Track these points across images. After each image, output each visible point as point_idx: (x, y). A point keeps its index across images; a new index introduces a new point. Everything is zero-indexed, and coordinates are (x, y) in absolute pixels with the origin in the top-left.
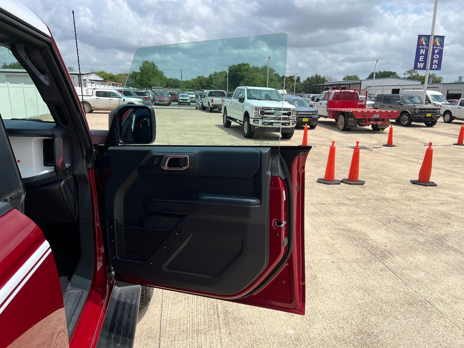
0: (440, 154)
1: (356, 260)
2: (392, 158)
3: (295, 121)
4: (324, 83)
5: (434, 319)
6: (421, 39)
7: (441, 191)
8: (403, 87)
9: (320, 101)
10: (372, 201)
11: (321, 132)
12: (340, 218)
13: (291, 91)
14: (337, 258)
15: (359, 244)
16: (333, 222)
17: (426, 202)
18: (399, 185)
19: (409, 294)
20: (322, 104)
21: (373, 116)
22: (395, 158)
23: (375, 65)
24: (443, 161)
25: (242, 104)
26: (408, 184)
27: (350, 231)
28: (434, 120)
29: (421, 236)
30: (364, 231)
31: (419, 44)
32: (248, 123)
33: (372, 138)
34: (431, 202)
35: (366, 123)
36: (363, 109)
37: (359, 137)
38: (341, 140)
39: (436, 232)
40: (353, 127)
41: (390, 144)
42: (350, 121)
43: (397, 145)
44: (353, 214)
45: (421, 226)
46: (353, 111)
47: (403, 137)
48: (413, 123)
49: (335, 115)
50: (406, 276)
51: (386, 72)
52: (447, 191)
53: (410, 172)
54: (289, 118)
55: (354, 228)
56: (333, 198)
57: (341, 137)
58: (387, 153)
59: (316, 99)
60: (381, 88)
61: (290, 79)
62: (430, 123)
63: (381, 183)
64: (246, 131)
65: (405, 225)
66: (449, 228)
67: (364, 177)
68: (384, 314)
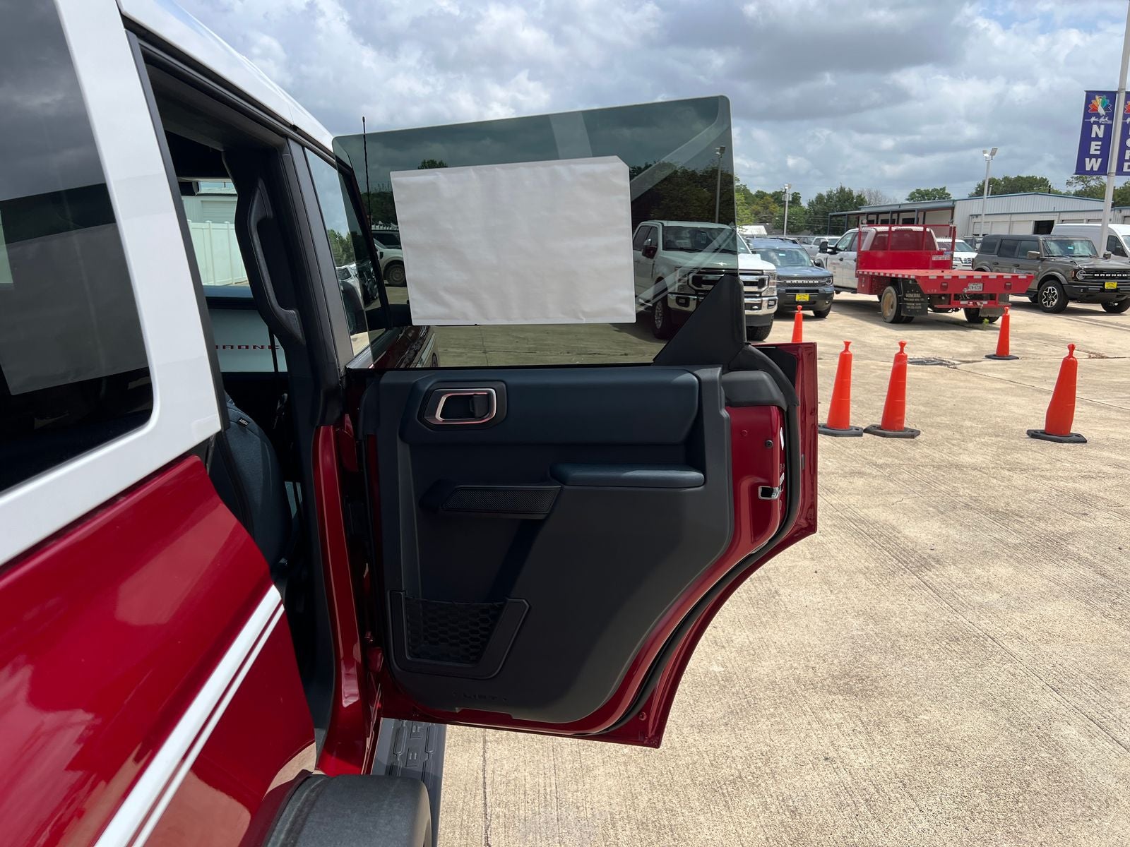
0: (1122, 377)
1: (865, 569)
2: (999, 385)
3: (775, 300)
4: (859, 209)
5: (994, 662)
6: (1093, 101)
7: (1093, 452)
8: (1064, 217)
9: (841, 252)
10: (927, 470)
11: (840, 327)
12: (848, 500)
13: (775, 228)
14: (825, 566)
15: (876, 545)
16: (831, 505)
17: (1048, 474)
18: (999, 439)
19: (956, 626)
20: (844, 260)
21: (967, 287)
22: (1008, 385)
23: (989, 163)
24: (1123, 392)
25: (651, 261)
26: (1019, 438)
27: (863, 522)
28: (1124, 298)
29: (1015, 534)
30: (894, 523)
31: (1089, 112)
32: (663, 306)
33: (963, 341)
34: (1060, 473)
35: (950, 304)
36: (943, 272)
37: (932, 337)
38: (887, 344)
39: (1051, 528)
40: (917, 313)
41: (1002, 353)
42: (911, 300)
43: (1022, 356)
44: (876, 493)
45: (1022, 517)
46: (918, 277)
47: (1040, 337)
48: (1071, 305)
49: (875, 285)
50: (960, 599)
51: (1022, 178)
52: (1106, 454)
53: (1033, 414)
54: (760, 293)
55: (873, 517)
56: (841, 462)
57: (888, 337)
58: (990, 374)
59: (830, 248)
60: (1007, 218)
61: (776, 199)
62: (1116, 304)
63: (957, 436)
64: (659, 324)
65: (986, 514)
66: (1084, 522)
67: (920, 423)
68: (898, 651)
